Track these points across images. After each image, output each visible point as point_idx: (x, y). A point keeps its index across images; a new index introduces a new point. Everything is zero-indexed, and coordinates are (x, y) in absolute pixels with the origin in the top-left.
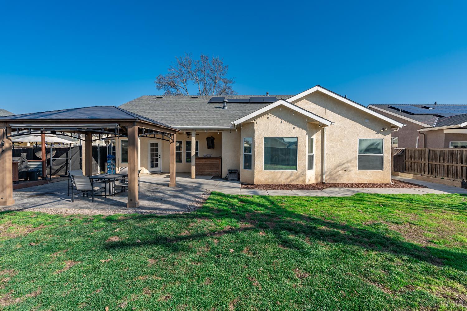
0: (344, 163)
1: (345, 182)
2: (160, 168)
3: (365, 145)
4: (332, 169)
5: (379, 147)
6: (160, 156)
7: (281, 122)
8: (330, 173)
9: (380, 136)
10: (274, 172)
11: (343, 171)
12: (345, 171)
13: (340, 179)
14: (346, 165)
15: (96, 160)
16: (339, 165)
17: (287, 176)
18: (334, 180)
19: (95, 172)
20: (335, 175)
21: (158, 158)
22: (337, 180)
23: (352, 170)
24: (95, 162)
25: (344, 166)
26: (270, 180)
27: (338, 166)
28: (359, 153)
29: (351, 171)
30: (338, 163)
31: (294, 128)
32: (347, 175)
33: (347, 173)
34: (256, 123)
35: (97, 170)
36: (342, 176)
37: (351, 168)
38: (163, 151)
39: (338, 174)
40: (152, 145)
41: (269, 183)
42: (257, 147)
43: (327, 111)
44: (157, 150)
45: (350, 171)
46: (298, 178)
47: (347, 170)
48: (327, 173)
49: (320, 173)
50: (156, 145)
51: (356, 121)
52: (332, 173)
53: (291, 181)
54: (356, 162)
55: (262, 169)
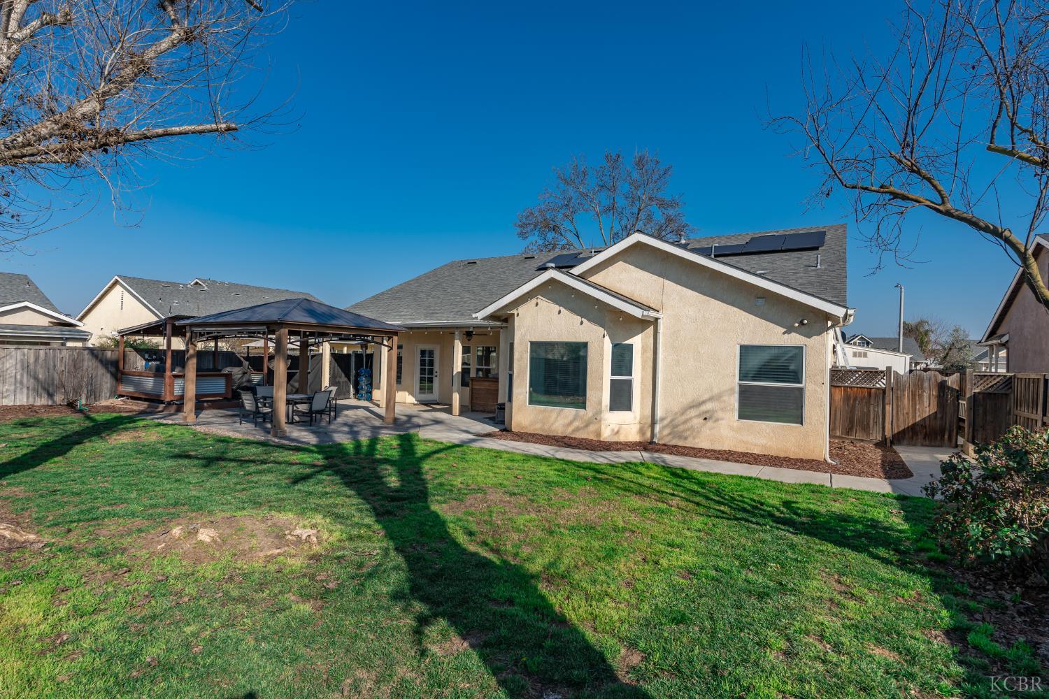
0: (704, 402)
1: (705, 445)
2: (435, 396)
3: (755, 362)
4: (676, 413)
5: (792, 367)
6: (436, 374)
7: (560, 312)
8: (671, 421)
9: (795, 339)
10: (545, 411)
11: (701, 420)
12: (705, 419)
13: (694, 438)
14: (708, 406)
15: (348, 376)
16: (691, 405)
17: (567, 421)
18: (680, 437)
19: (345, 395)
20: (681, 428)
21: (434, 376)
22: (686, 438)
23: (722, 419)
24: (346, 379)
25: (704, 408)
26: (538, 426)
27: (691, 407)
28: (740, 380)
29: (720, 422)
30: (690, 400)
31: (582, 323)
32: (710, 429)
33: (710, 423)
34: (518, 315)
35: (349, 392)
36: (698, 432)
37: (720, 414)
38: (442, 364)
39: (689, 425)
40: (423, 352)
41: (536, 430)
42: (519, 361)
43: (667, 282)
44: (431, 363)
45: (717, 420)
46: (587, 426)
47: (710, 418)
48: (665, 422)
49: (649, 421)
50: (431, 353)
51: (732, 304)
52: (676, 422)
53: (574, 431)
54: (734, 401)
55: (525, 402)
